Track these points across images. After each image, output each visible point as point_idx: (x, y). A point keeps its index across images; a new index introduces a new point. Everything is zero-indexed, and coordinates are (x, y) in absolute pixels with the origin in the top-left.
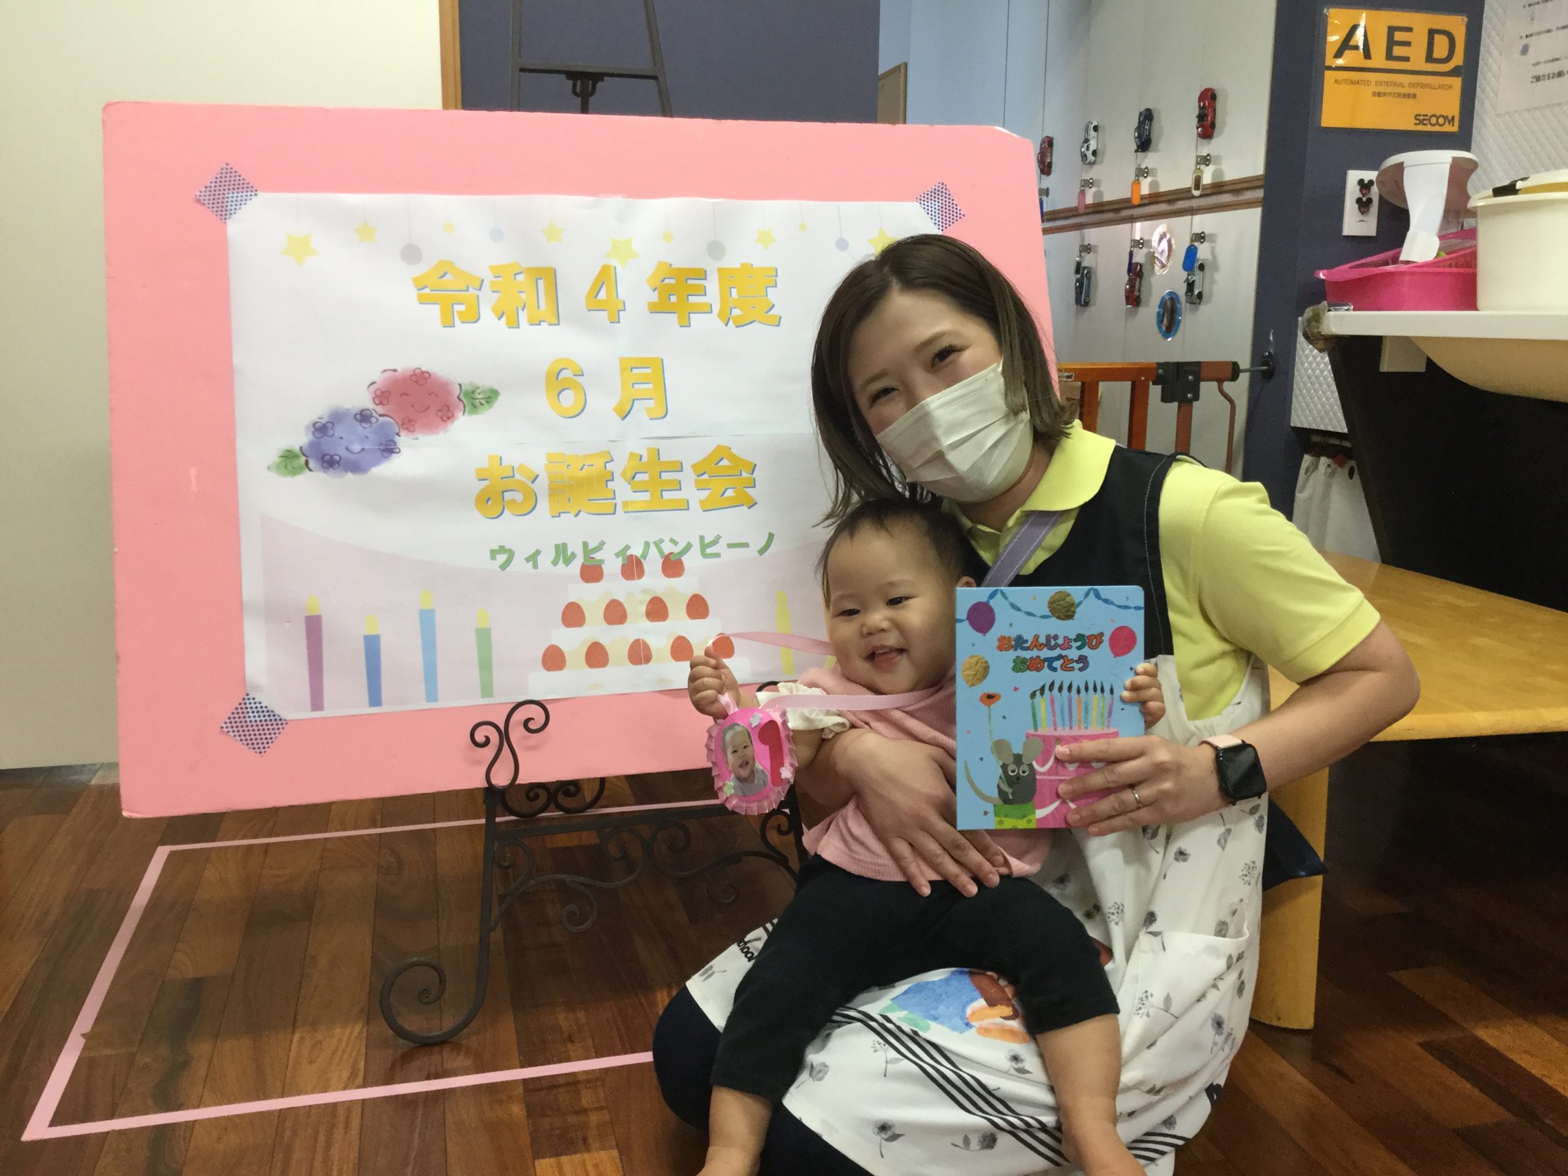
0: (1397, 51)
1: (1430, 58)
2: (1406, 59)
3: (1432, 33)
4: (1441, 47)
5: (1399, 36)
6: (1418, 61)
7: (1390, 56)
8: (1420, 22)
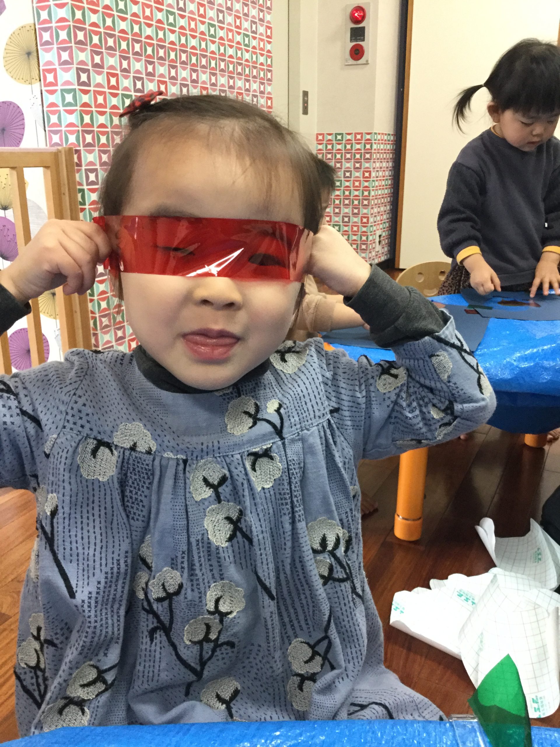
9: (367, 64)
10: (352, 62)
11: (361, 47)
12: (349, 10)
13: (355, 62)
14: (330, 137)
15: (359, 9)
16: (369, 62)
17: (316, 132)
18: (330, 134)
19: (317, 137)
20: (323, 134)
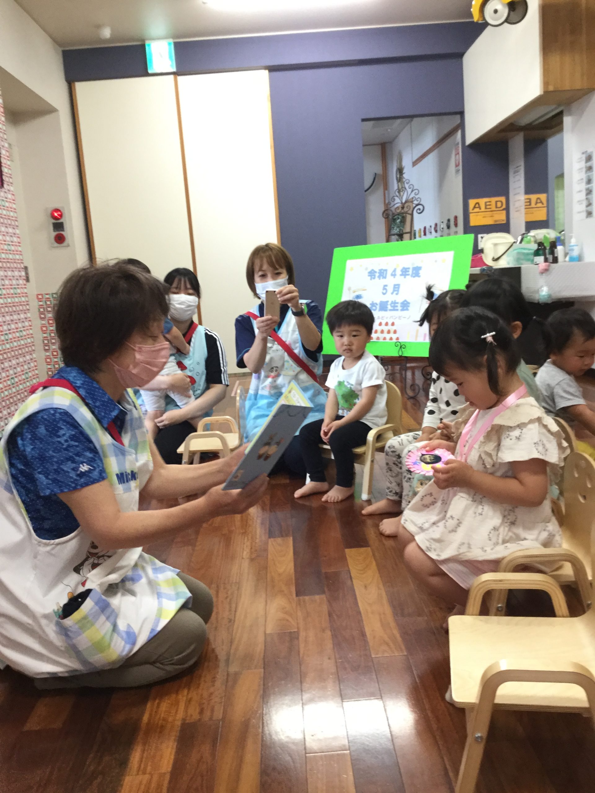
0: (488, 207)
1: (496, 207)
2: (490, 208)
3: (496, 202)
4: (499, 204)
5: (488, 204)
6: (494, 208)
7: (486, 208)
8: (494, 200)
9: (68, 246)
10: (56, 245)
11: (62, 235)
12: (49, 212)
13: (58, 245)
14: (47, 296)
15: (57, 210)
16: (70, 245)
17: (36, 293)
18: (47, 294)
19: (37, 297)
20: (42, 295)
